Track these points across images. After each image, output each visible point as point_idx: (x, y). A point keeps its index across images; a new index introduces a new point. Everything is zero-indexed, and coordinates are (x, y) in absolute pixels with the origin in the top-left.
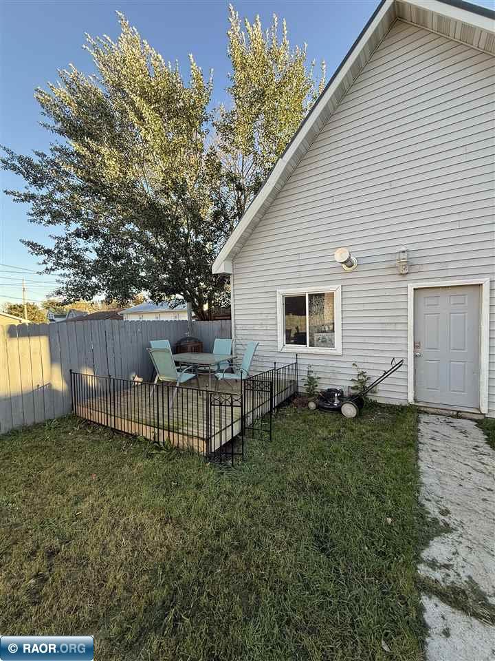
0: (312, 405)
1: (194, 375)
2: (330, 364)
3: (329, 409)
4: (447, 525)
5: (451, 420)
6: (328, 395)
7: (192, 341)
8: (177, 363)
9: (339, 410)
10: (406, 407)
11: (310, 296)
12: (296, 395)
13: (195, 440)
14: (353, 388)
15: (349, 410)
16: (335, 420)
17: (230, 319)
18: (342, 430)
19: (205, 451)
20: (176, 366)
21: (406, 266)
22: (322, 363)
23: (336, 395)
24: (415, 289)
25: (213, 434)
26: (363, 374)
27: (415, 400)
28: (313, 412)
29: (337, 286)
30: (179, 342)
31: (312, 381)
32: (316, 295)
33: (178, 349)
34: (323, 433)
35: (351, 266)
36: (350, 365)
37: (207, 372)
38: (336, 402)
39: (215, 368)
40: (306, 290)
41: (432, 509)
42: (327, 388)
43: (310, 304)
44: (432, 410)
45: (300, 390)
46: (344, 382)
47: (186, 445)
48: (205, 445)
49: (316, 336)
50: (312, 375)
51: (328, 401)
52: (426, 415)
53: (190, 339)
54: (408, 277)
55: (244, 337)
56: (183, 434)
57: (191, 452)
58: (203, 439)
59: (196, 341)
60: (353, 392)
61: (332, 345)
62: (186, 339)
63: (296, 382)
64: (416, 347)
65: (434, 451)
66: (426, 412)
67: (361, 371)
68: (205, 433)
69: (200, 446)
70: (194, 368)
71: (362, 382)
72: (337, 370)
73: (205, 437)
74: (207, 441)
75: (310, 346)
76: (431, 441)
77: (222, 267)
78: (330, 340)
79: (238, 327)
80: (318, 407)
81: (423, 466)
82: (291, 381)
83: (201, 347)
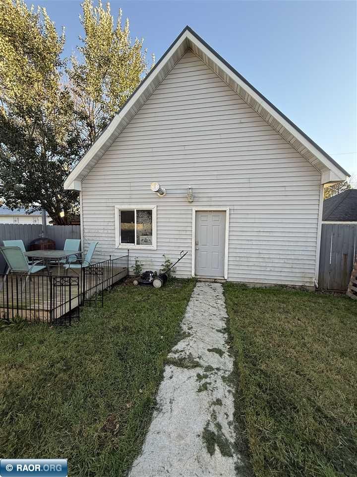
0: (136, 282)
1: (45, 267)
2: (149, 256)
3: (146, 284)
4: (189, 333)
5: (212, 284)
6: (147, 274)
7: (46, 241)
8: (30, 258)
9: (151, 284)
10: (190, 279)
11: (138, 211)
12: (127, 276)
13: (41, 313)
14: (162, 270)
15: (157, 283)
16: (148, 290)
17: (80, 225)
18: (151, 295)
19: (49, 318)
20: (30, 261)
21: (191, 197)
22: (144, 255)
23: (151, 275)
24: (196, 211)
25: (55, 307)
26: (168, 261)
27: (196, 275)
28: (135, 287)
29: (154, 206)
30: (33, 242)
31: (138, 267)
32: (141, 211)
33: (31, 247)
34: (138, 298)
35: (162, 194)
36: (161, 256)
37: (57, 264)
38: (151, 279)
39: (64, 261)
40: (135, 207)
41: (185, 328)
42: (145, 271)
43: (137, 217)
44: (204, 280)
45: (131, 274)
46: (157, 267)
47: (33, 317)
48: (49, 315)
49: (141, 238)
50: (139, 263)
51: (145, 279)
52: (200, 283)
53: (44, 239)
54: (193, 204)
55: (90, 238)
56: (30, 310)
57: (37, 321)
58: (47, 311)
59: (49, 241)
60: (162, 272)
61: (151, 244)
62: (39, 239)
63: (128, 269)
64: (196, 244)
65: (197, 300)
66: (200, 281)
67: (167, 259)
68: (49, 306)
69: (44, 316)
70: (46, 261)
71: (167, 266)
72: (153, 260)
73: (49, 309)
74: (51, 311)
75: (137, 244)
76: (198, 296)
77: (73, 184)
78: (150, 240)
79: (86, 231)
80: (139, 283)
81: (188, 308)
82: (124, 268)
83: (54, 245)
